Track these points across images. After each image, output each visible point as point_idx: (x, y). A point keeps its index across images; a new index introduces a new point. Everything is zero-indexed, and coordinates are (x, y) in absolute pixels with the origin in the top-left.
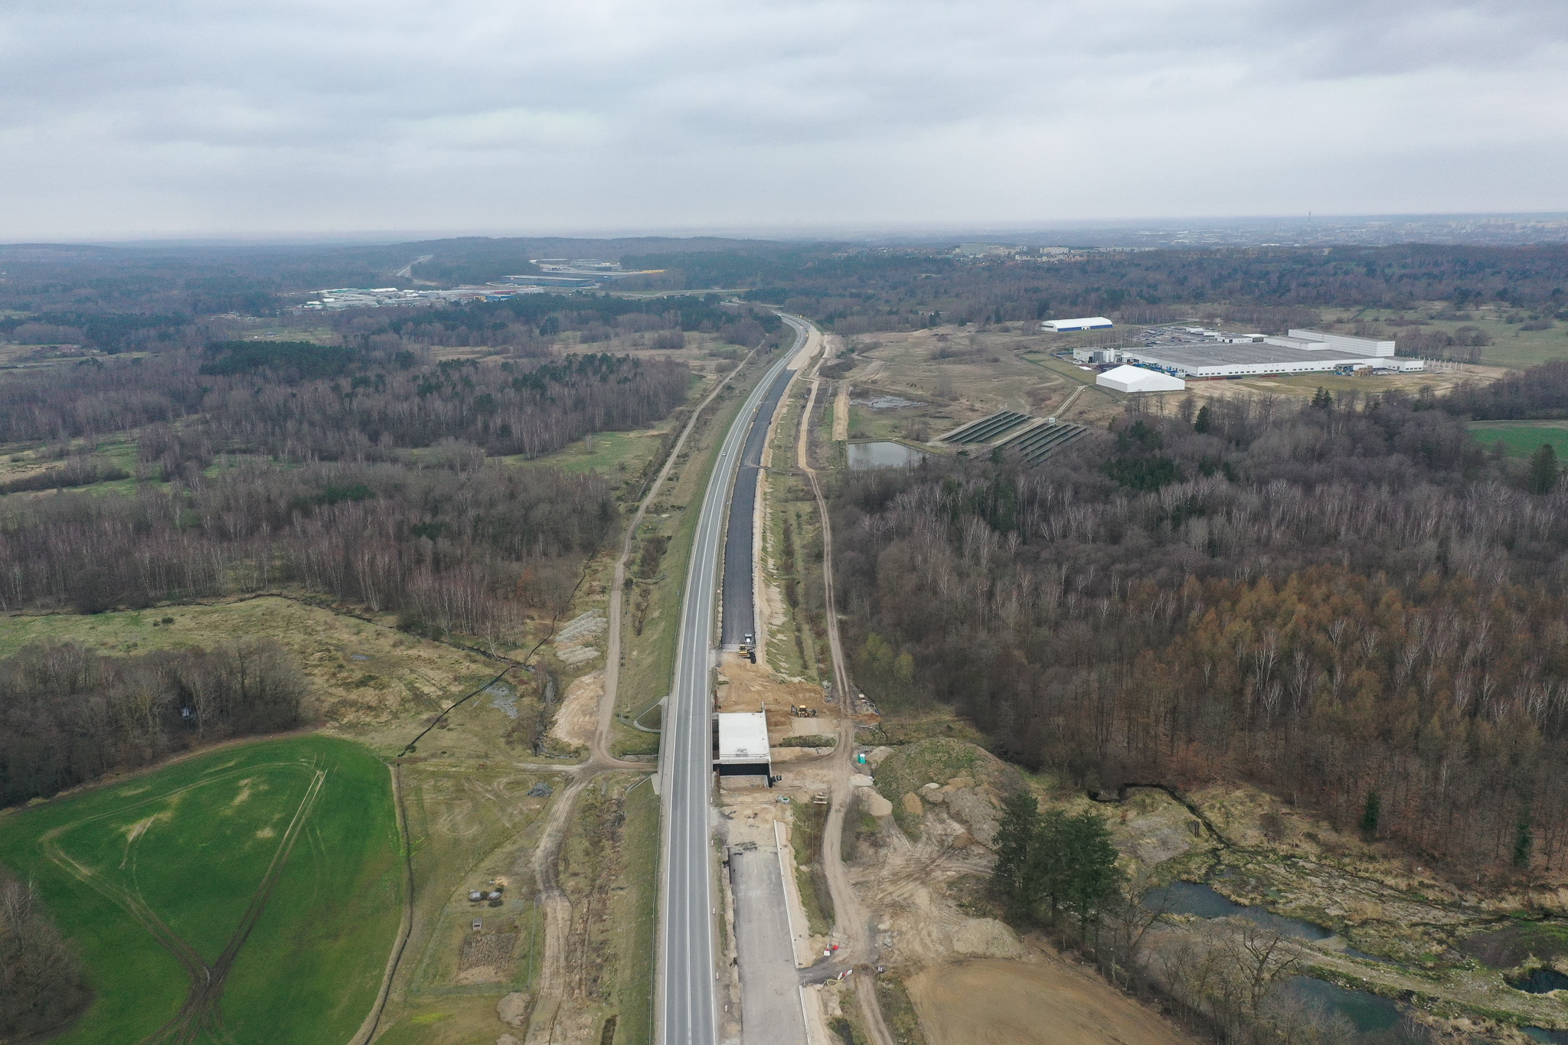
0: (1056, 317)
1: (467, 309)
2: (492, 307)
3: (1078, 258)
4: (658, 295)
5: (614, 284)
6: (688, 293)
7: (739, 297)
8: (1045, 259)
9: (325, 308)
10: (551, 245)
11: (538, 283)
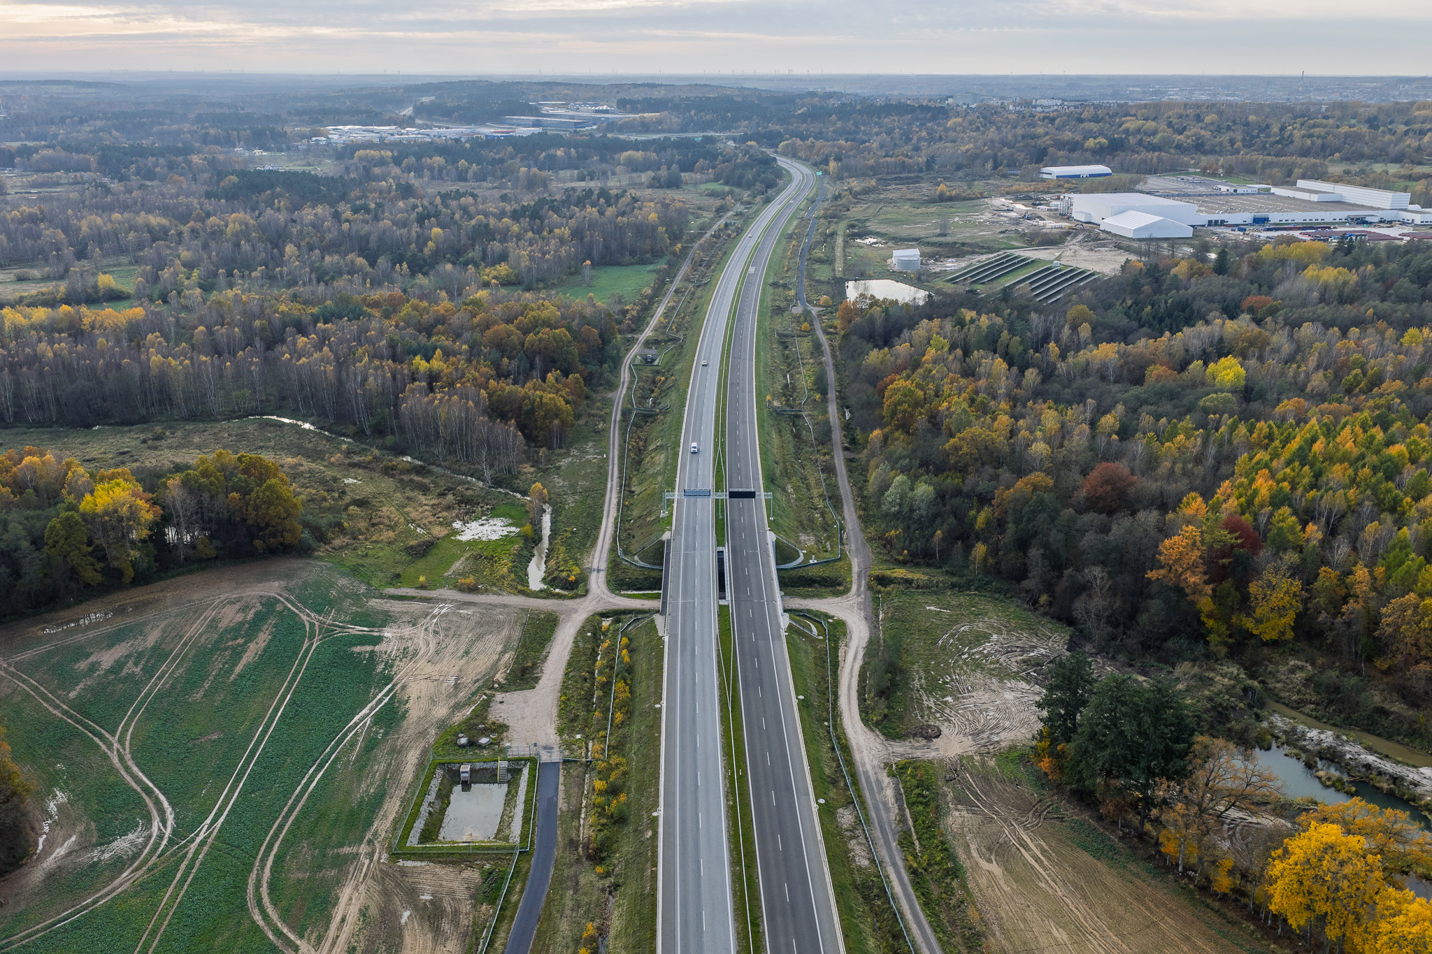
0: (1054, 164)
1: (468, 145)
2: (490, 142)
3: (1072, 109)
4: (656, 136)
5: (612, 126)
6: (684, 135)
7: (734, 140)
8: (1039, 109)
9: (329, 143)
10: (549, 88)
11: (536, 124)
